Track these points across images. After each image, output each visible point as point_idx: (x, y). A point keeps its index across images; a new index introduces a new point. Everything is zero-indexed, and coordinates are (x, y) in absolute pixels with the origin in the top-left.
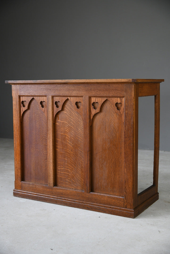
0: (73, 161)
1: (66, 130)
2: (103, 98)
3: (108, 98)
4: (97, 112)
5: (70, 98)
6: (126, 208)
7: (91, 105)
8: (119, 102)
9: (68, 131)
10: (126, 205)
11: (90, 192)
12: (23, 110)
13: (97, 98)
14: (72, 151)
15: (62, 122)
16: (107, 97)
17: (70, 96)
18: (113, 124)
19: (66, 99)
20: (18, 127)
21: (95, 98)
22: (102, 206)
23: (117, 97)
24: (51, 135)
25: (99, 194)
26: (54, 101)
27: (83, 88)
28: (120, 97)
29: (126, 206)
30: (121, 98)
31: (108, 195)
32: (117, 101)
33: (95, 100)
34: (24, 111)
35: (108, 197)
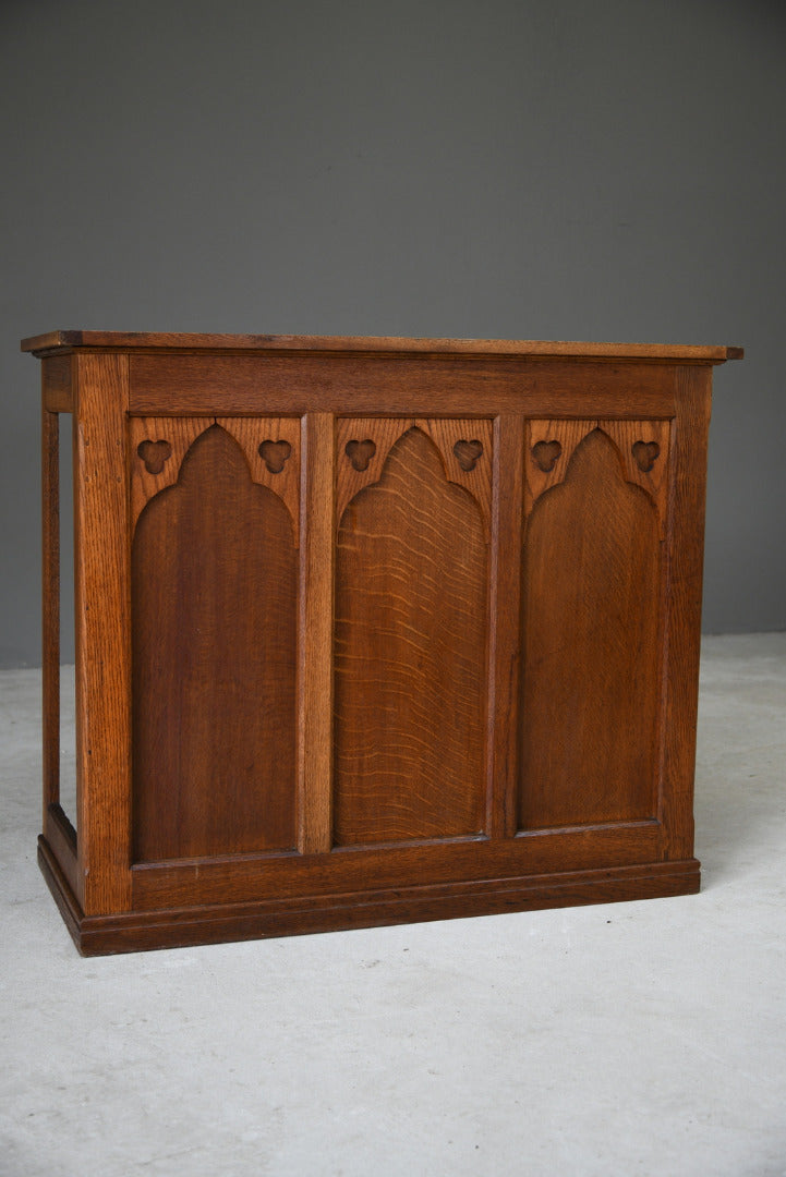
0: (425, 713)
1: (395, 571)
2: (581, 422)
3: (602, 422)
4: (556, 482)
5: (429, 425)
6: (667, 859)
7: (529, 452)
8: (648, 438)
9: (405, 577)
10: (669, 847)
11: (515, 834)
12: (144, 491)
13: (554, 423)
14: (420, 666)
15: (374, 540)
16: (598, 419)
17: (428, 417)
18: (614, 531)
19: (407, 427)
20: (120, 582)
21: (548, 422)
22: (572, 879)
23: (642, 419)
24: (323, 602)
25: (555, 831)
26: (339, 441)
27: (496, 378)
28: (652, 419)
29: (666, 853)
30: (657, 423)
31: (595, 828)
32: (641, 435)
33: (548, 432)
34: (152, 492)
35: (595, 834)
